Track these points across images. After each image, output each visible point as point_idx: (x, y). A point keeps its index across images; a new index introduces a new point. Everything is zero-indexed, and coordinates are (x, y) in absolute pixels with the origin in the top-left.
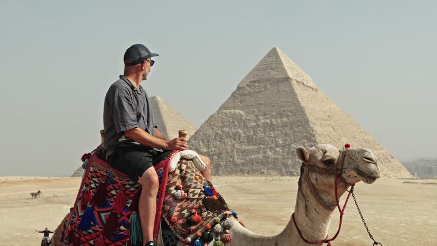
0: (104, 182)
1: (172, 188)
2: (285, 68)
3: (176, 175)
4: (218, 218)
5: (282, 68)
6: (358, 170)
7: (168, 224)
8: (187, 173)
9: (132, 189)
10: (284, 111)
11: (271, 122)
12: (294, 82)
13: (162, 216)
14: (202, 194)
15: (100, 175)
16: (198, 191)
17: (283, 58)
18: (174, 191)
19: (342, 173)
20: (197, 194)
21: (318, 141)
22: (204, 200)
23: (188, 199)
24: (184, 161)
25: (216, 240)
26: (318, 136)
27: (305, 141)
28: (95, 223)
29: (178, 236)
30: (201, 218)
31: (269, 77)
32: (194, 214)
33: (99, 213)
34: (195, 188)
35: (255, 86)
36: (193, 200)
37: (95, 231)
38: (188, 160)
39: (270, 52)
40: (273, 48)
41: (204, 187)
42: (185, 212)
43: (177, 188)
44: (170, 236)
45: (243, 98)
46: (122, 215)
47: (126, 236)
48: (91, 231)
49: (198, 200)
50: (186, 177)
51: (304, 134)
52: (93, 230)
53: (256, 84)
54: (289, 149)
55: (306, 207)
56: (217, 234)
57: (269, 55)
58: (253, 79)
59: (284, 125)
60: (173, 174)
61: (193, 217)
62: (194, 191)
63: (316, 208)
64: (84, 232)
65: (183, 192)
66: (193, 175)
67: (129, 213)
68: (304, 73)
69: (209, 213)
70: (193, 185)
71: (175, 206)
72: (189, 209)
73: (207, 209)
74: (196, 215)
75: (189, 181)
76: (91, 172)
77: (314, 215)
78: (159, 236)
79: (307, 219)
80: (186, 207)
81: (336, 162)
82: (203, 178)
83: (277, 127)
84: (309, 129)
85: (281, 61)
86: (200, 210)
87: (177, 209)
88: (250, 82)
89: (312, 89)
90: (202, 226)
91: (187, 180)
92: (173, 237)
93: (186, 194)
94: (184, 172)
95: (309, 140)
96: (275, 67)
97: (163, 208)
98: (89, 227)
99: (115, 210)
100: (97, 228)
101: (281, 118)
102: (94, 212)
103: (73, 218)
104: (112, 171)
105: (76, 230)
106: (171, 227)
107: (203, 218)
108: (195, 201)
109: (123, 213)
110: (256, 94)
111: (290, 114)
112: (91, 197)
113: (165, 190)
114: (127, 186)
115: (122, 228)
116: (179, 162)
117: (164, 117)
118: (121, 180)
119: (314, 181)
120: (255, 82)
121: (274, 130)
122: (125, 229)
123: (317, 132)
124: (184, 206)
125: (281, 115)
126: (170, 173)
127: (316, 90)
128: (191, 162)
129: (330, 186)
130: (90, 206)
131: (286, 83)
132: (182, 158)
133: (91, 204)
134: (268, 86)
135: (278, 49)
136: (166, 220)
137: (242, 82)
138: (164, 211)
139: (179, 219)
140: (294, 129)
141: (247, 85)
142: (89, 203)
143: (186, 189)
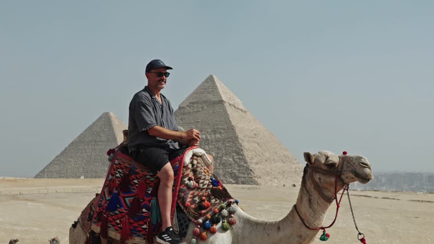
0: (127, 173)
1: (186, 179)
2: (219, 93)
3: (189, 168)
4: (224, 205)
5: (217, 93)
6: (355, 172)
7: (183, 208)
8: (197, 167)
9: (152, 179)
10: (218, 128)
11: (206, 137)
12: (227, 105)
13: (177, 201)
14: (210, 185)
15: (124, 167)
16: (207, 182)
17: (219, 84)
18: (187, 182)
19: (341, 174)
20: (206, 184)
21: (245, 155)
22: (212, 190)
23: (198, 188)
24: (195, 157)
25: (223, 222)
26: (246, 151)
27: (235, 154)
28: (121, 206)
29: (191, 218)
30: (210, 204)
31: (206, 99)
32: (204, 201)
33: (124, 198)
34: (204, 179)
35: (194, 106)
36: (203, 189)
37: (121, 212)
38: (198, 156)
39: (208, 79)
40: (210, 76)
41: (211, 179)
42: (197, 199)
43: (190, 179)
44: (183, 218)
45: (184, 116)
46: (144, 200)
47: (147, 217)
48: (117, 212)
49: (207, 189)
50: (197, 171)
51: (234, 149)
52: (119, 211)
53: (195, 105)
54: (221, 161)
55: (310, 200)
56: (224, 217)
57: (206, 81)
58: (193, 101)
59: (217, 141)
60: (186, 167)
61: (204, 203)
62: (203, 182)
63: (318, 201)
64: (111, 213)
65: (195, 182)
66: (201, 169)
67: (150, 198)
68: (235, 97)
69: (216, 200)
70: (203, 177)
71: (188, 194)
72: (200, 197)
73: (215, 197)
74: (206, 201)
75: (199, 174)
76: (116, 164)
77: (316, 207)
78: (174, 218)
79: (310, 209)
80: (197, 195)
81: (337, 166)
82: (210, 172)
83: (212, 142)
84: (239, 145)
85: (216, 86)
86: (209, 197)
87: (190, 196)
88: (190, 103)
89: (242, 111)
90: (211, 210)
91: (198, 172)
92: (186, 219)
93: (197, 184)
94: (195, 166)
95: (238, 154)
96: (211, 91)
97: (179, 195)
98: (115, 209)
99: (138, 196)
100: (123, 210)
101: (215, 134)
102: (120, 197)
103: (101, 201)
104: (134, 164)
105: (104, 211)
106: (184, 211)
107: (211, 204)
108: (204, 190)
109: (145, 198)
110: (194, 113)
111: (222, 131)
112: (117, 185)
113: (180, 180)
114: (148, 177)
115: (144, 210)
116: (191, 158)
117: (115, 130)
118: (142, 172)
119: (317, 180)
120: (193, 103)
121: (208, 144)
122: (146, 211)
123: (245, 147)
124: (195, 194)
125: (215, 132)
126: (184, 167)
127: (245, 112)
128: (200, 158)
129: (331, 184)
130: (116, 192)
131: (220, 105)
132: (194, 155)
133: (116, 190)
134: (205, 107)
135: (214, 76)
136: (180, 204)
137: (183, 103)
138: (179, 197)
139: (192, 205)
140: (225, 144)
141: (187, 106)
142: (115, 189)
143: (197, 180)
